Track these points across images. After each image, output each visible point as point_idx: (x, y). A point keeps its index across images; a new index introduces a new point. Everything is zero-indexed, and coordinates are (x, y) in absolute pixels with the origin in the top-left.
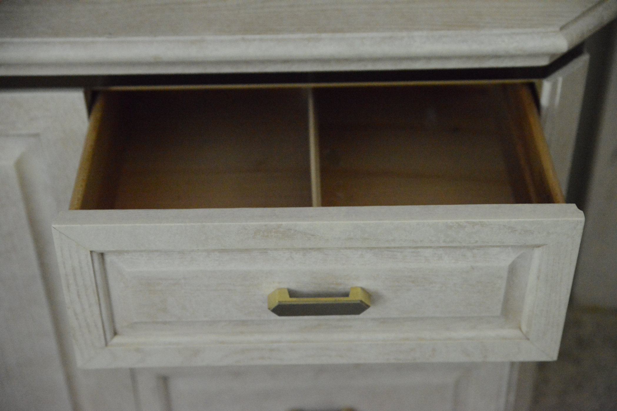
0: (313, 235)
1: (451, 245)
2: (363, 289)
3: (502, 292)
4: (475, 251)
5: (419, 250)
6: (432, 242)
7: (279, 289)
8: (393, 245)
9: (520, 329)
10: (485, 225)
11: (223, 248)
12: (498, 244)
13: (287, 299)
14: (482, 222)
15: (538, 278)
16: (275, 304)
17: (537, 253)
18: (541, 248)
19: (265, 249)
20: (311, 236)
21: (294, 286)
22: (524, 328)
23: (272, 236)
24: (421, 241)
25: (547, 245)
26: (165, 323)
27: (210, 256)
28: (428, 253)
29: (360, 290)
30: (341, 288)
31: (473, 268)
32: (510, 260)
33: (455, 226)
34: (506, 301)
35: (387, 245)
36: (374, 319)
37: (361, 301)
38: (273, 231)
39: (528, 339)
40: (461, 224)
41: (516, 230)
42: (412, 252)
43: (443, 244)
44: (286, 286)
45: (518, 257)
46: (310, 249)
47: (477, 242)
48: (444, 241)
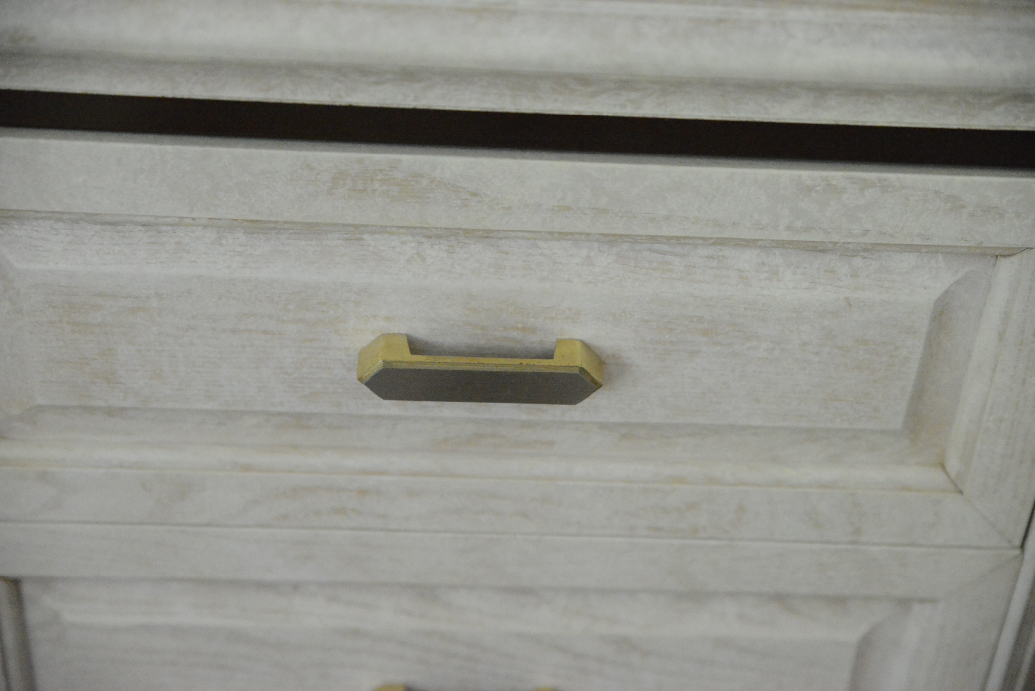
0: (474, 195)
1: (804, 237)
2: (587, 346)
3: (912, 370)
4: (858, 261)
5: (727, 251)
6: (762, 229)
7: (387, 336)
8: (665, 231)
9: (943, 466)
10: (890, 189)
11: (254, 218)
12: (917, 241)
13: (404, 357)
14: (885, 180)
15: (1001, 336)
16: (375, 366)
17: (1006, 269)
18: (1015, 259)
19: (356, 226)
20: (469, 198)
21: (421, 331)
22: (953, 465)
23: (375, 190)
24: (734, 224)
25: (1032, 249)
26: (110, 412)
27: (224, 242)
28: (746, 259)
29: (578, 346)
30: (534, 341)
31: (849, 303)
32: (938, 288)
33: (818, 188)
34: (919, 393)
35: (651, 231)
36: (604, 427)
37: (582, 370)
38: (378, 178)
39: (961, 492)
40: (834, 182)
41: (963, 207)
42: (709, 257)
43: (785, 236)
44: (403, 328)
45: (957, 283)
46: (466, 231)
47: (866, 232)
48: (789, 228)
